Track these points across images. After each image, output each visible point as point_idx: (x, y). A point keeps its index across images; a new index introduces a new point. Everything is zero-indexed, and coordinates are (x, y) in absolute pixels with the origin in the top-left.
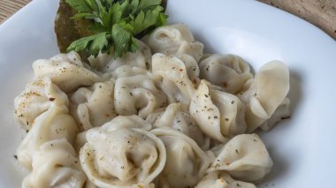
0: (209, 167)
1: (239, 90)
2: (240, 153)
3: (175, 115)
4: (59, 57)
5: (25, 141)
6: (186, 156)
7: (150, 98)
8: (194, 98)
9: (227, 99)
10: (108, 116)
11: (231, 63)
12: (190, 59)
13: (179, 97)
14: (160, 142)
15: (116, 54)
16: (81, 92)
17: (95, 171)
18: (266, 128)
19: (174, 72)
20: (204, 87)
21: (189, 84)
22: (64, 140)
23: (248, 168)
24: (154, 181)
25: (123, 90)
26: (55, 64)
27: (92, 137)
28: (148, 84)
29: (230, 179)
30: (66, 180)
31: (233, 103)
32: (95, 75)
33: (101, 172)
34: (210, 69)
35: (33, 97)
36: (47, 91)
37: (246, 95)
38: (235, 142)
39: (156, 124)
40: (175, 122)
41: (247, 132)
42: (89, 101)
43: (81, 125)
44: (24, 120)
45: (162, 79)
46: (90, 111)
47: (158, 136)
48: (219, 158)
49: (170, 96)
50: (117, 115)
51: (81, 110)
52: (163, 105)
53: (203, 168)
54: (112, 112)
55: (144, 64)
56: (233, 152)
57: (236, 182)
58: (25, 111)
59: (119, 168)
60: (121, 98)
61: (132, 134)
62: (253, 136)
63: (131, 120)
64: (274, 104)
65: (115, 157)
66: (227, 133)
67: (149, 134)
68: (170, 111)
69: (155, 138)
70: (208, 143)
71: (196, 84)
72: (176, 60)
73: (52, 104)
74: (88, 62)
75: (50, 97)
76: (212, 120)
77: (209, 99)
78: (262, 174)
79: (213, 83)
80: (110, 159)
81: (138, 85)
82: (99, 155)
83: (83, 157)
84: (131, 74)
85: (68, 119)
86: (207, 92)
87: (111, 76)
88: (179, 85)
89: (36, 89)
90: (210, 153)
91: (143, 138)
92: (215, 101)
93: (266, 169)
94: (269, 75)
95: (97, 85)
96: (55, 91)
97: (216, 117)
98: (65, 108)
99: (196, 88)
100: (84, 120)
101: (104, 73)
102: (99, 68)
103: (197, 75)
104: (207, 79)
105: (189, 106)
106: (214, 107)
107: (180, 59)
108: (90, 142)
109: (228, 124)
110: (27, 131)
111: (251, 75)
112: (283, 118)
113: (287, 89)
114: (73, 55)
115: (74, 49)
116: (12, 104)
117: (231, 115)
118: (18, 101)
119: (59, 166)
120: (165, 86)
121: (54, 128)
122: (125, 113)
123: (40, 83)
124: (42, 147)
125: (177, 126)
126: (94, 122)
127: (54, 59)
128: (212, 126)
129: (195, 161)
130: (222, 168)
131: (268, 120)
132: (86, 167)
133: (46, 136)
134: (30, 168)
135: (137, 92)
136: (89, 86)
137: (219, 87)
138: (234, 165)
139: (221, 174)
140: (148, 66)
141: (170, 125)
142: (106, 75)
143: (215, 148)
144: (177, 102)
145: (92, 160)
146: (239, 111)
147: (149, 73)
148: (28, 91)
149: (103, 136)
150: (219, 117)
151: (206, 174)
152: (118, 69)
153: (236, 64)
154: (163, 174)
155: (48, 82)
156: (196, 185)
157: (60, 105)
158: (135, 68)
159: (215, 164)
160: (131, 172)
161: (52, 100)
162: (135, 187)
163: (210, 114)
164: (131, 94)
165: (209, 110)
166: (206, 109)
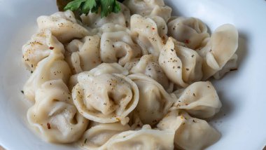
0: (172, 106)
1: (198, 46)
2: (197, 96)
3: (147, 64)
4: (58, 14)
5: (30, 80)
6: (154, 96)
7: (128, 50)
8: (162, 52)
9: (189, 53)
10: (95, 62)
11: (193, 25)
12: (161, 20)
13: (151, 50)
14: (135, 85)
15: (103, 13)
16: (75, 43)
17: (84, 106)
18: (217, 77)
19: (147, 30)
20: (171, 43)
21: (159, 40)
22: (60, 81)
23: (203, 108)
24: (129, 116)
25: (107, 42)
26: (55, 20)
27: (82, 79)
28: (127, 39)
29: (188, 116)
30: (61, 111)
31: (193, 56)
32: (86, 30)
33: (88, 107)
34: (176, 28)
35: (37, 46)
36: (48, 41)
37: (203, 51)
38: (193, 88)
39: (132, 71)
40: (147, 70)
41: (203, 80)
42: (80, 50)
43: (74, 69)
44: (30, 64)
45: (138, 35)
46: (81, 58)
47: (133, 80)
48: (180, 99)
49: (143, 49)
50: (102, 62)
51: (74, 58)
52: (138, 56)
53: (168, 106)
54: (97, 60)
55: (124, 23)
56: (192, 95)
57: (192, 119)
58: (30, 56)
59: (102, 104)
60: (105, 49)
61: (113, 78)
62: (207, 83)
63: (113, 67)
64: (225, 59)
65: (100, 96)
66: (187, 80)
67: (126, 79)
68: (143, 60)
69: (131, 82)
70: (172, 87)
71: (164, 41)
72: (150, 21)
73: (52, 52)
74: (80, 19)
75: (50, 46)
76: (176, 69)
77: (174, 53)
78: (213, 113)
79: (178, 40)
80: (96, 98)
81: (119, 40)
82: (87, 93)
83: (74, 95)
84: (114, 30)
85: (64, 64)
86: (173, 47)
87: (98, 31)
88: (151, 41)
89: (39, 39)
90: (173, 95)
91: (122, 81)
92: (179, 54)
93: (216, 109)
94: (222, 35)
95: (87, 38)
96: (54, 41)
97: (179, 67)
98: (61, 55)
99: (165, 43)
100: (76, 66)
101: (93, 28)
102: (88, 24)
103: (166, 33)
104: (174, 37)
105: (158, 58)
106: (178, 59)
107: (153, 20)
108: (80, 83)
109: (188, 73)
110: (32, 72)
111: (208, 35)
112: (231, 70)
113: (235, 47)
114: (68, 13)
115: (69, 8)
116: (20, 50)
117: (191, 66)
118: (25, 48)
119: (56, 100)
120: (140, 41)
121: (53, 71)
122: (108, 61)
123: (42, 35)
124: (43, 85)
125: (148, 72)
126: (84, 67)
127: (53, 15)
128: (176, 74)
129: (161, 101)
130: (181, 107)
131: (220, 71)
132: (76, 103)
133: (47, 77)
134: (33, 101)
135: (118, 45)
136: (81, 38)
137: (182, 44)
138: (192, 106)
139: (181, 112)
140: (127, 24)
141: (143, 72)
142: (94, 30)
143: (177, 91)
144: (149, 54)
146: (198, 63)
147: (128, 30)
148: (33, 40)
149: (91, 79)
150: (181, 66)
151: (169, 112)
152: (104, 26)
153: (197, 26)
154: (136, 110)
155: (49, 34)
156: (161, 119)
157: (57, 52)
158: (117, 26)
159: (176, 104)
160: (111, 107)
161: (52, 48)
162: (114, 120)
163: (175, 65)
164: (113, 46)
165: (174, 61)
166: (172, 60)
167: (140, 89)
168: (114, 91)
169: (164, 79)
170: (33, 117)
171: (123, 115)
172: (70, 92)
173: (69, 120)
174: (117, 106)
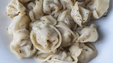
0: (76, 40)
3: (65, 17)
7: (56, 8)
9: (86, 12)
17: (36, 42)
21: (71, 3)
22: (24, 29)
30: (25, 45)
31: (87, 14)
36: (18, 8)
40: (65, 20)
46: (34, 13)
51: (31, 14)
53: (74, 40)
56: (86, 36)
58: (10, 13)
65: (43, 42)
75: (19, 11)
77: (78, 12)
81: (52, 2)
83: (31, 37)
86: (78, 9)
88: (67, 4)
92: (81, 12)
97: (80, 20)
99: (74, 5)
106: (80, 15)
108: (34, 31)
109: (84, 22)
112: (104, 16)
117: (86, 19)
119: (23, 40)
121: (20, 24)
124: (16, 32)
129: (71, 37)
130: (81, 42)
133: (18, 28)
135: (51, 5)
145: (35, 37)
150: (81, 19)
151: (75, 42)
159: (79, 39)
162: (50, 51)
163: (78, 18)
164: (49, 7)
165: (78, 16)
166: (77, 16)
167: (61, 34)
168: (50, 40)
169: (74, 26)
170: (13, 47)
171: (54, 49)
172: (29, 34)
173: (29, 49)
174: (51, 45)
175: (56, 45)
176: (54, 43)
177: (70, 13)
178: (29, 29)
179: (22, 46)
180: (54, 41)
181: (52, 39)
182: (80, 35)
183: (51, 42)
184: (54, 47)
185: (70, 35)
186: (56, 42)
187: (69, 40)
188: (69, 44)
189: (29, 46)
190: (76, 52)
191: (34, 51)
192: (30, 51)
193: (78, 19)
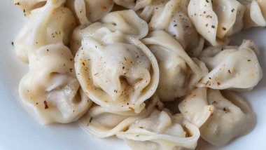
2: (232, 73)
3: (172, 16)
6: (178, 70)
17: (89, 81)
22: (60, 45)
30: (61, 88)
31: (232, 11)
40: (172, 26)
48: (211, 75)
56: (226, 72)
65: (110, 80)
76: (209, 28)
77: (209, 5)
83: (78, 67)
97: (213, 27)
100: (81, 16)
106: (213, 14)
109: (224, 33)
117: (229, 24)
119: (54, 74)
121: (50, 31)
126: (91, 16)
129: (187, 73)
130: (212, 87)
133: (43, 40)
145: (86, 69)
150: (216, 25)
160: (124, 92)
162: (126, 108)
163: (208, 21)
165: (208, 17)
166: (205, 15)
167: (160, 62)
168: (127, 75)
169: (194, 44)
170: (27, 92)
171: (137, 101)
172: (72, 60)
173: (70, 99)
174: (131, 90)
175: (144, 90)
176: (139, 87)
177: (187, 6)
178: (71, 44)
179: (53, 90)
180: (140, 80)
181: (134, 74)
182: (210, 69)
183: (130, 81)
184: (138, 98)
185: (184, 66)
186: (143, 84)
187: (181, 81)
188: (180, 93)
189: (69, 92)
190: (197, 112)
191: (83, 105)
192: (73, 105)
193: (207, 25)
